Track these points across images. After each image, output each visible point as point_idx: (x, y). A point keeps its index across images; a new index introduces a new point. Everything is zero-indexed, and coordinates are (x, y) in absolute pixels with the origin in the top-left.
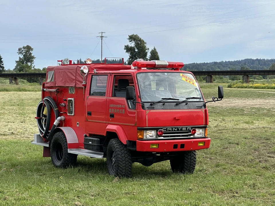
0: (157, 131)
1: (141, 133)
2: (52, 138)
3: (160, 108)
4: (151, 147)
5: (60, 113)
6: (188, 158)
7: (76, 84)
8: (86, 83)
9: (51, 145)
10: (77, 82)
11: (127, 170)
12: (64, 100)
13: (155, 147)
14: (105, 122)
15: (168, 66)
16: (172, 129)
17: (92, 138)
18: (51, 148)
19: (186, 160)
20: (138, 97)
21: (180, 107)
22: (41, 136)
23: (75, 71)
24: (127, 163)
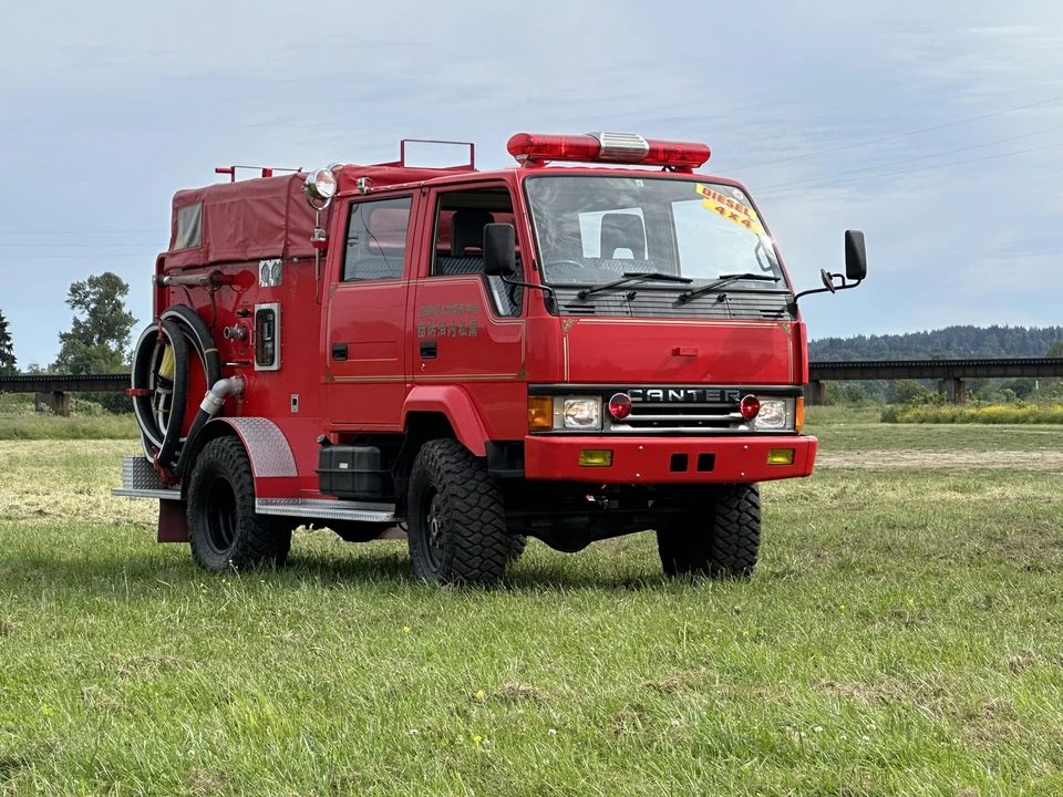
0: (605, 400)
1: (542, 406)
2: (193, 466)
3: (617, 309)
4: (582, 461)
5: (226, 366)
6: (728, 520)
7: (286, 246)
8: (328, 238)
9: (191, 490)
10: (291, 236)
11: (490, 558)
12: (239, 313)
13: (597, 461)
14: (400, 378)
15: (647, 154)
16: (666, 394)
17: (350, 449)
18: (190, 503)
19: (719, 525)
20: (531, 265)
21: (697, 311)
22: (151, 460)
23: (283, 194)
24: (488, 529)
